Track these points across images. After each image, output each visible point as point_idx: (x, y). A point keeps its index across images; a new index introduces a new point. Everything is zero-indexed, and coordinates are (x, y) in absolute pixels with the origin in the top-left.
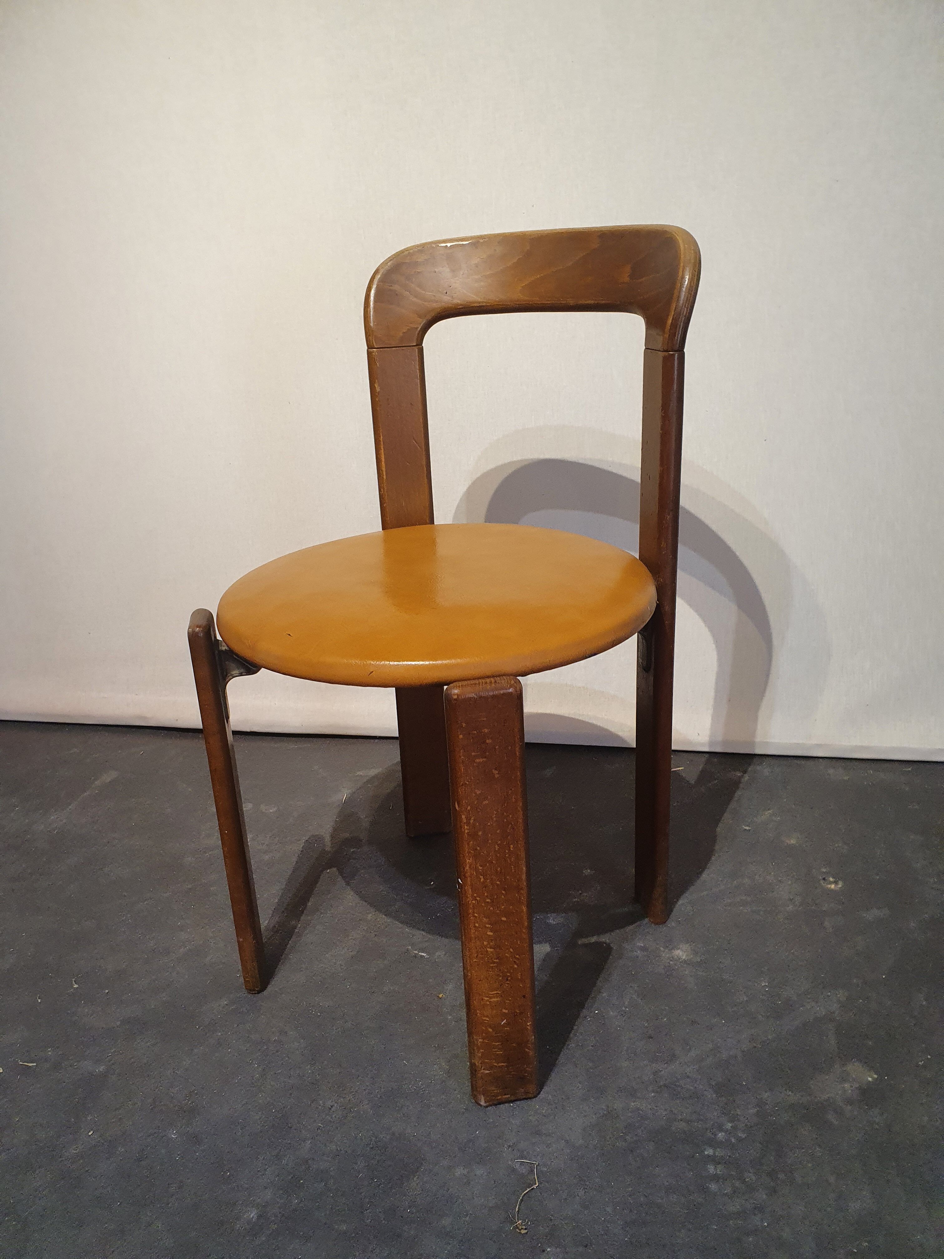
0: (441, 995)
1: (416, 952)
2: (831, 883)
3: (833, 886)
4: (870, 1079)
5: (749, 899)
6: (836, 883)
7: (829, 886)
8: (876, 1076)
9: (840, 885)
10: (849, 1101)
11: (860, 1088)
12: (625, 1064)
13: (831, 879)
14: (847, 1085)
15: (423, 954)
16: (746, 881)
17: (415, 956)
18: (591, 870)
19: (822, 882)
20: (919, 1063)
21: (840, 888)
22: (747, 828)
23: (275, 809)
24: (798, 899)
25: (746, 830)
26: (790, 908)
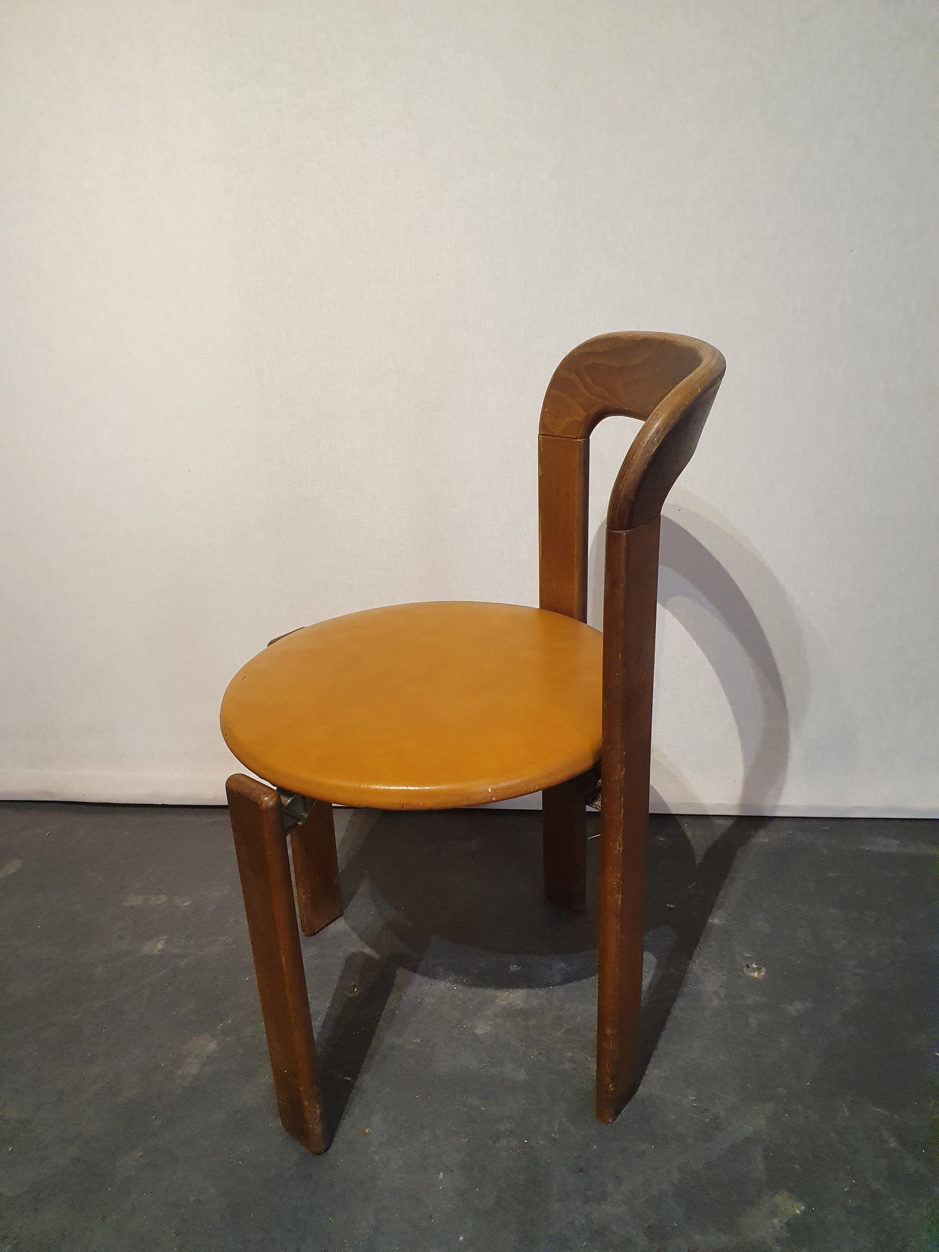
0: (367, 1130)
1: (341, 1076)
2: (754, 970)
3: (756, 974)
4: (798, 1212)
6: (759, 969)
7: (752, 974)
8: (803, 1208)
9: (763, 970)
10: (779, 1241)
11: (787, 1224)
12: (557, 1206)
13: (754, 966)
14: (776, 1221)
15: (348, 1079)
18: (518, 966)
19: (745, 969)
20: (845, 1189)
21: (763, 976)
22: (672, 906)
23: (190, 901)
24: (723, 992)
25: (670, 908)
26: (716, 1003)
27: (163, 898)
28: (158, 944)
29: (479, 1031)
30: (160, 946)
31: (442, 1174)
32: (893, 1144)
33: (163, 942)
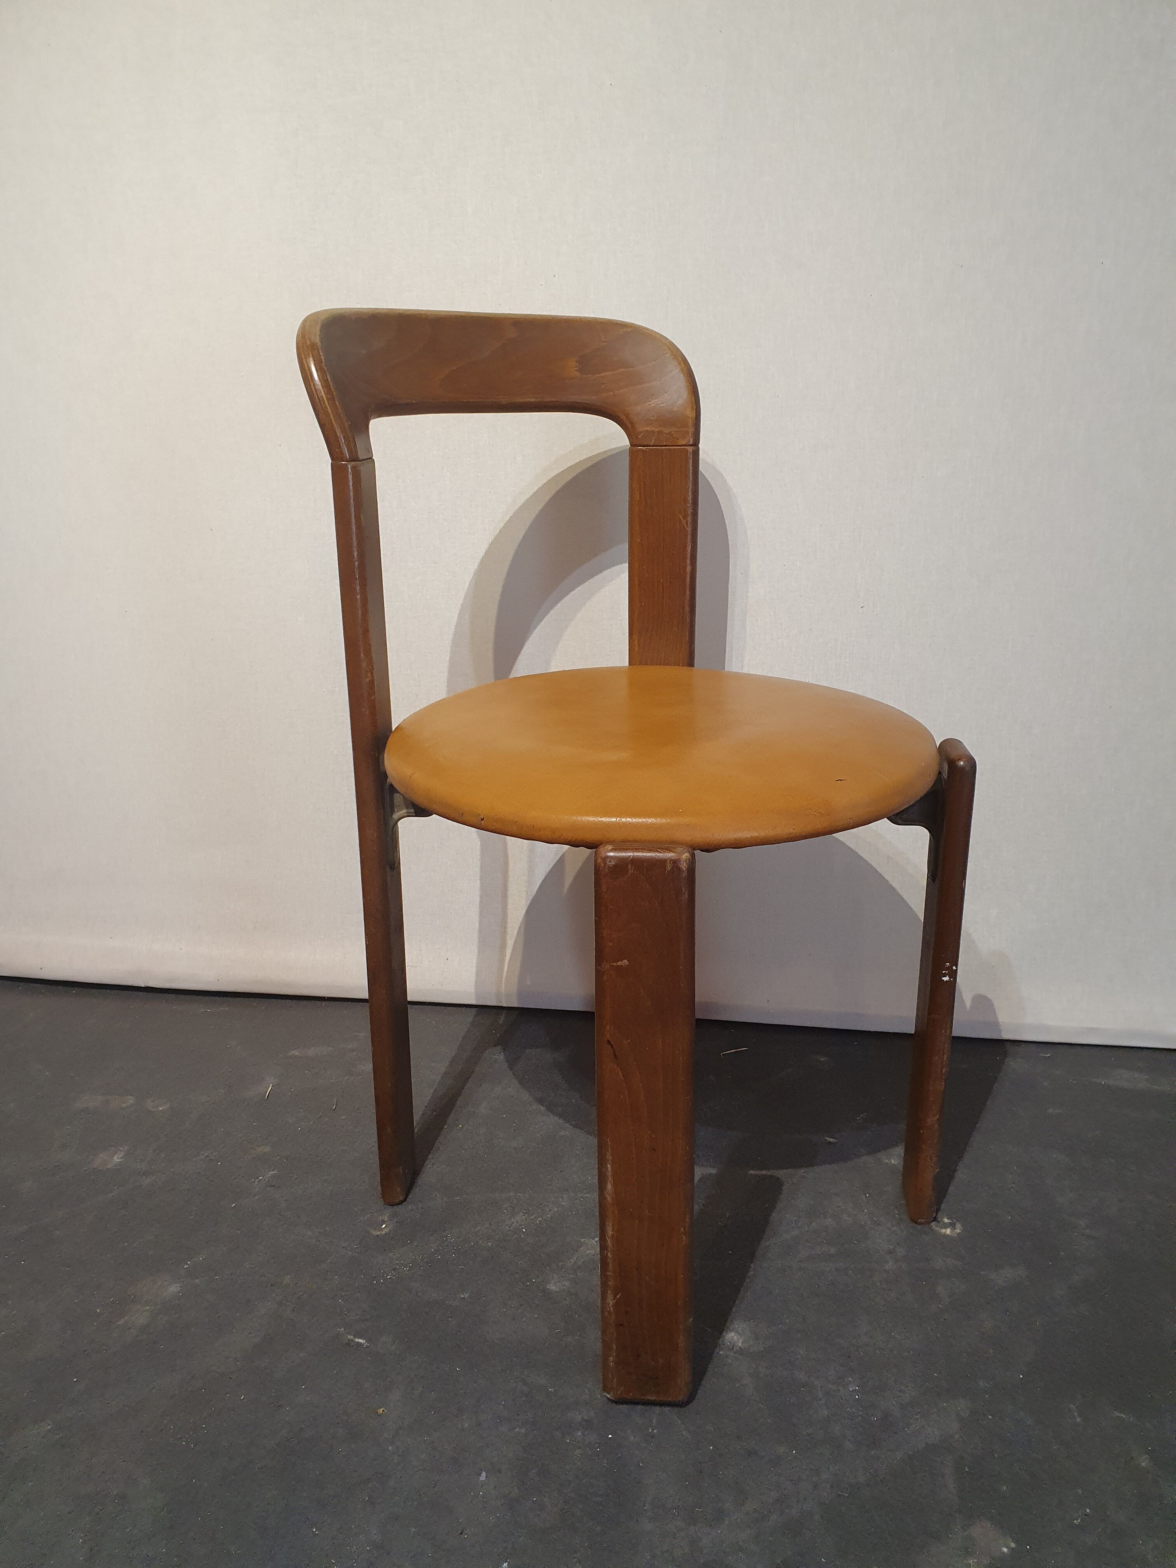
0: (382, 1410)
1: (351, 1338)
2: (946, 1226)
3: (948, 1231)
4: (1005, 1550)
5: (833, 1250)
6: (952, 1226)
7: (943, 1231)
8: (1013, 1545)
9: (959, 1228)
12: (649, 1527)
13: (946, 1220)
15: (361, 1341)
16: (829, 1221)
17: (349, 1344)
19: (933, 1225)
20: (1075, 1521)
21: (959, 1234)
22: (832, 1140)
23: (167, 1106)
24: (901, 1252)
25: (830, 1143)
26: (890, 1265)
27: (131, 1100)
28: (115, 1157)
29: (552, 1287)
30: (116, 1159)
31: (484, 1474)
32: (1144, 1462)
33: (122, 1154)
